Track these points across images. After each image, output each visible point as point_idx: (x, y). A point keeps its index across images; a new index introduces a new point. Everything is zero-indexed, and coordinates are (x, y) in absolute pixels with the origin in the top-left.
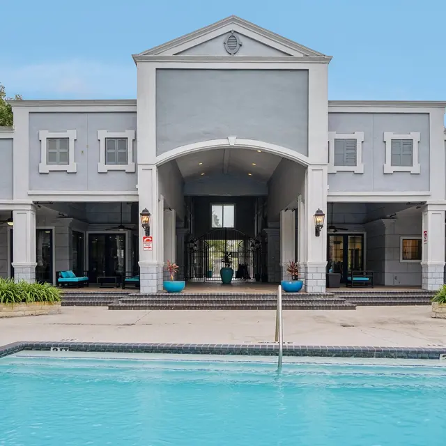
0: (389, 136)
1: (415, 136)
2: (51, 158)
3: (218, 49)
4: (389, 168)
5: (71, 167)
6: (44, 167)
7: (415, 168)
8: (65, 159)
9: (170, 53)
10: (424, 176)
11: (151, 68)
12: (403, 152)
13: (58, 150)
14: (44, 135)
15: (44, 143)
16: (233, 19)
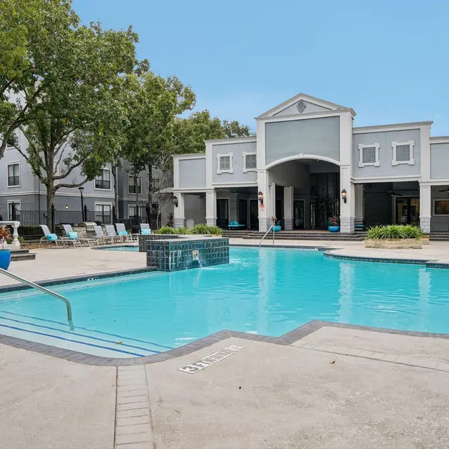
0: (395, 144)
1: (411, 143)
2: (222, 167)
3: (295, 110)
4: (395, 162)
5: (231, 171)
6: (219, 171)
7: (411, 162)
8: (228, 167)
9: (270, 115)
10: (416, 165)
11: (263, 123)
12: (403, 152)
13: (225, 163)
14: (219, 155)
15: (219, 159)
16: (301, 95)
